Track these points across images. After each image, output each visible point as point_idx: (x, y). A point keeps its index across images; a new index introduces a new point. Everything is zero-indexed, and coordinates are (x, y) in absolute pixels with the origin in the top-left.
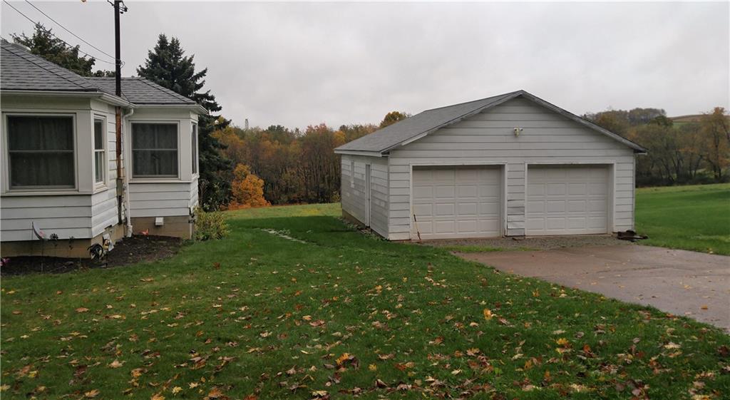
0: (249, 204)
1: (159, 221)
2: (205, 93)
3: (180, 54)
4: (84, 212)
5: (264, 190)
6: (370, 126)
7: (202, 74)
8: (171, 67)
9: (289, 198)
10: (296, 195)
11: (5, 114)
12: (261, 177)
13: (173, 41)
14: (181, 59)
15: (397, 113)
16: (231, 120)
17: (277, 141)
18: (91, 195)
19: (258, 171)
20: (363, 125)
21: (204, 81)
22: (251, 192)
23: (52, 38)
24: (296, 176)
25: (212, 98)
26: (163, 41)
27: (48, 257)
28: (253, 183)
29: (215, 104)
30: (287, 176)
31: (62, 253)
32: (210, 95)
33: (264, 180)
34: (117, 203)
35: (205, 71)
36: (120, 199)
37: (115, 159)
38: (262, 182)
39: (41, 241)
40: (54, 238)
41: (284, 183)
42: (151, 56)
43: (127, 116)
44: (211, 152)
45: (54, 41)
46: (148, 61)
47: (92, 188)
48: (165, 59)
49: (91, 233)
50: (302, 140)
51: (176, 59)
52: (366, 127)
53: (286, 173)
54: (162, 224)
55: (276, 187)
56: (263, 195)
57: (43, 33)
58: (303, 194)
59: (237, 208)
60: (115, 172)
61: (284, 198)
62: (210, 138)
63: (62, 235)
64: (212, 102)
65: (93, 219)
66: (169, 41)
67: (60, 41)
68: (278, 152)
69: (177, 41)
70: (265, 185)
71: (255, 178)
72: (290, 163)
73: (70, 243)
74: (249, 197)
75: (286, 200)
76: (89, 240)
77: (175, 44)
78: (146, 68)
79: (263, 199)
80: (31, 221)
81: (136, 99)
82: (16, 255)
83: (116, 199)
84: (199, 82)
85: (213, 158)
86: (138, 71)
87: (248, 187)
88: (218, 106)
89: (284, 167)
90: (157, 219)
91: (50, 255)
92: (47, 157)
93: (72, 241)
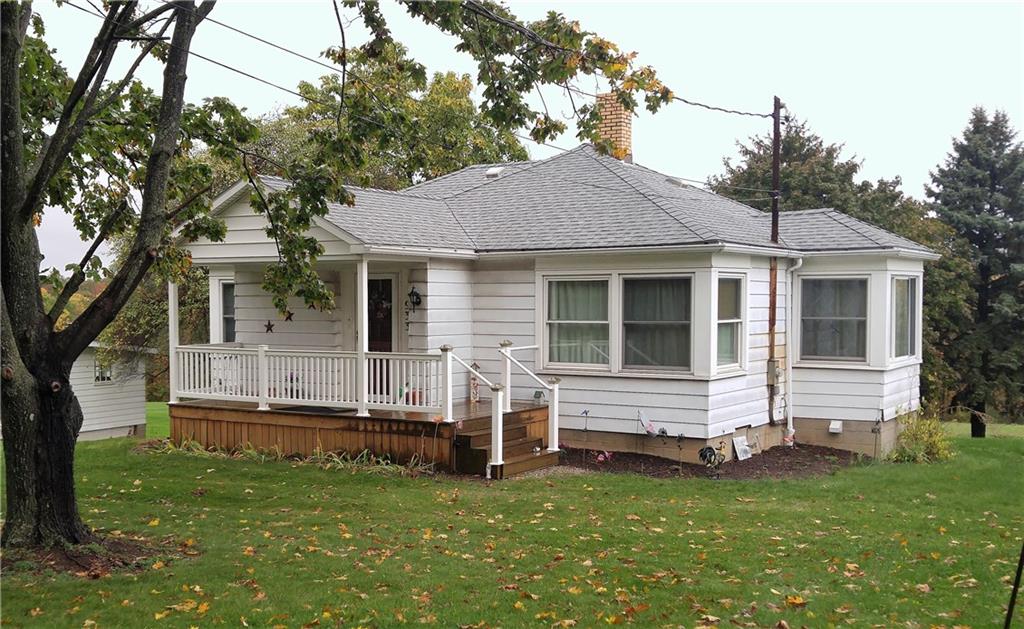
1: (835, 426)
3: (1007, 138)
4: (698, 403)
8: (990, 165)
11: (621, 277)
13: (997, 117)
14: (1012, 148)
18: (708, 381)
23: (807, 135)
26: (979, 119)
27: (659, 457)
31: (670, 453)
34: (767, 395)
36: (772, 390)
37: (767, 331)
39: (648, 436)
40: (663, 435)
42: (959, 147)
43: (792, 269)
45: (809, 139)
46: (951, 155)
47: (709, 372)
48: (980, 151)
49: (707, 432)
51: (1002, 147)
54: (840, 430)
57: (794, 129)
60: (767, 351)
63: (673, 431)
65: (710, 413)
66: (990, 118)
67: (816, 138)
69: (1004, 116)
73: (679, 441)
76: (705, 440)
77: (1000, 121)
78: (947, 169)
80: (636, 409)
81: (810, 243)
82: (626, 451)
83: (765, 389)
86: (932, 175)
90: (833, 422)
91: (662, 456)
92: (662, 329)
93: (681, 439)
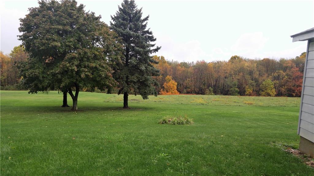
0: (170, 92)
2: (147, 30)
3: (134, 7)
5: (177, 87)
6: (224, 61)
7: (146, 19)
9: (187, 91)
10: (190, 90)
12: (176, 82)
14: (135, 11)
15: (237, 56)
16: (161, 47)
17: (184, 67)
19: (175, 78)
20: (221, 61)
21: (147, 23)
22: (171, 87)
24: (190, 82)
25: (151, 33)
28: (173, 84)
29: (152, 37)
30: (186, 82)
32: (150, 31)
33: (177, 83)
35: (148, 17)
38: (176, 83)
41: (185, 84)
44: (149, 65)
50: (194, 67)
52: (222, 62)
53: (186, 80)
55: (182, 86)
56: (177, 89)
58: (193, 89)
59: (166, 94)
61: (185, 91)
62: (149, 57)
64: (151, 35)
68: (184, 71)
70: (178, 85)
71: (174, 82)
72: (188, 76)
74: (171, 89)
75: (186, 92)
77: (132, 2)
78: (116, 16)
79: (176, 91)
84: (144, 24)
85: (149, 68)
86: (112, 17)
87: (171, 85)
88: (154, 38)
89: (186, 77)
